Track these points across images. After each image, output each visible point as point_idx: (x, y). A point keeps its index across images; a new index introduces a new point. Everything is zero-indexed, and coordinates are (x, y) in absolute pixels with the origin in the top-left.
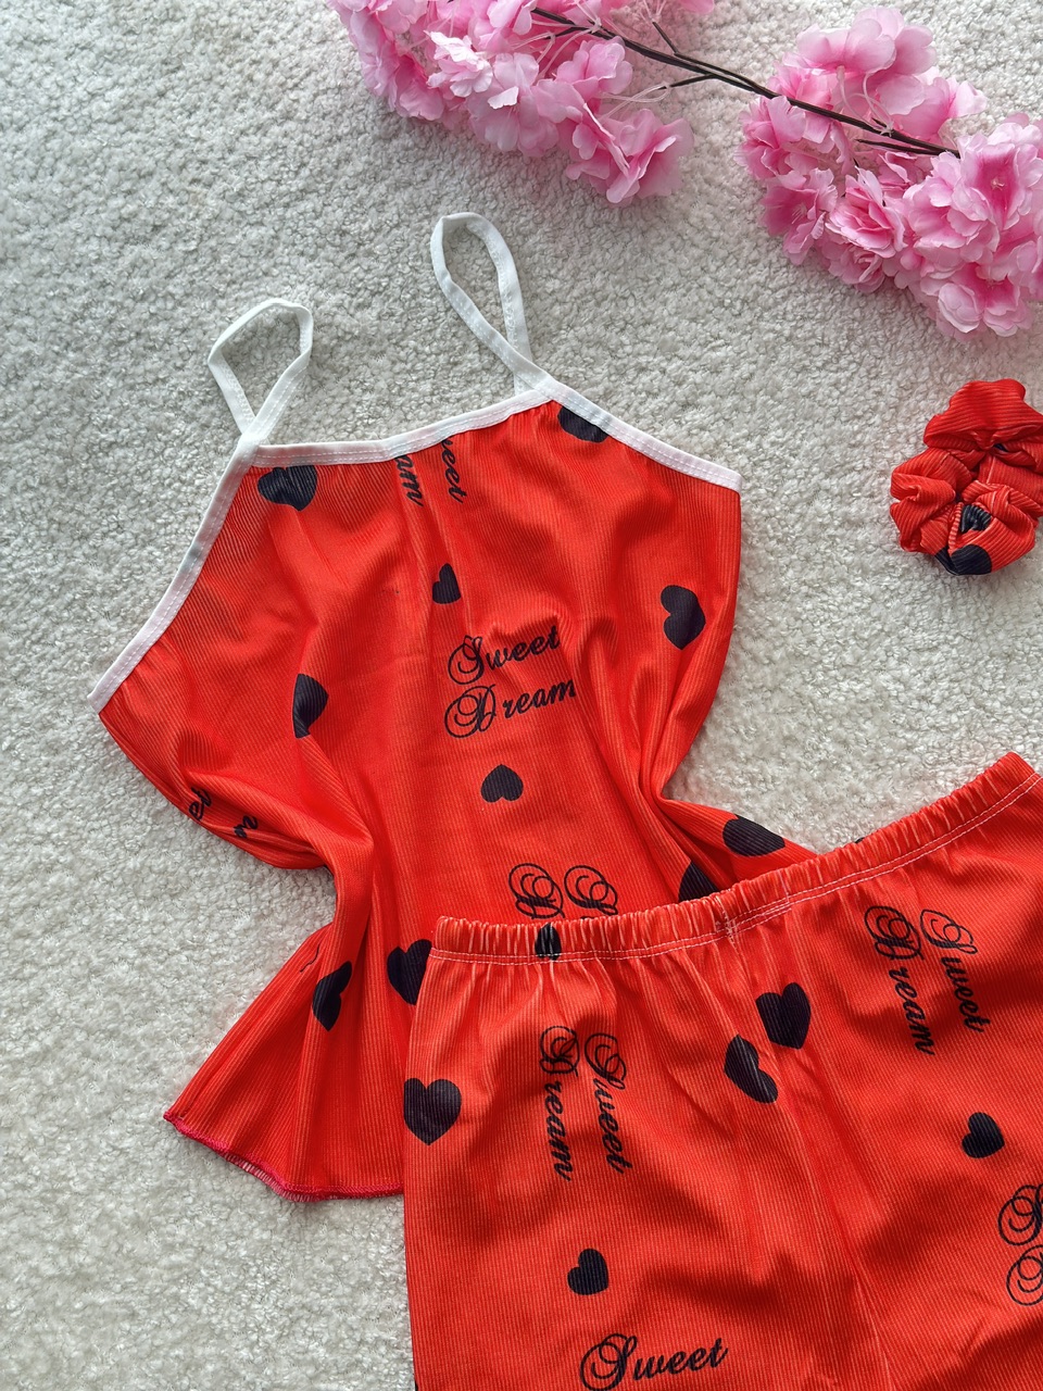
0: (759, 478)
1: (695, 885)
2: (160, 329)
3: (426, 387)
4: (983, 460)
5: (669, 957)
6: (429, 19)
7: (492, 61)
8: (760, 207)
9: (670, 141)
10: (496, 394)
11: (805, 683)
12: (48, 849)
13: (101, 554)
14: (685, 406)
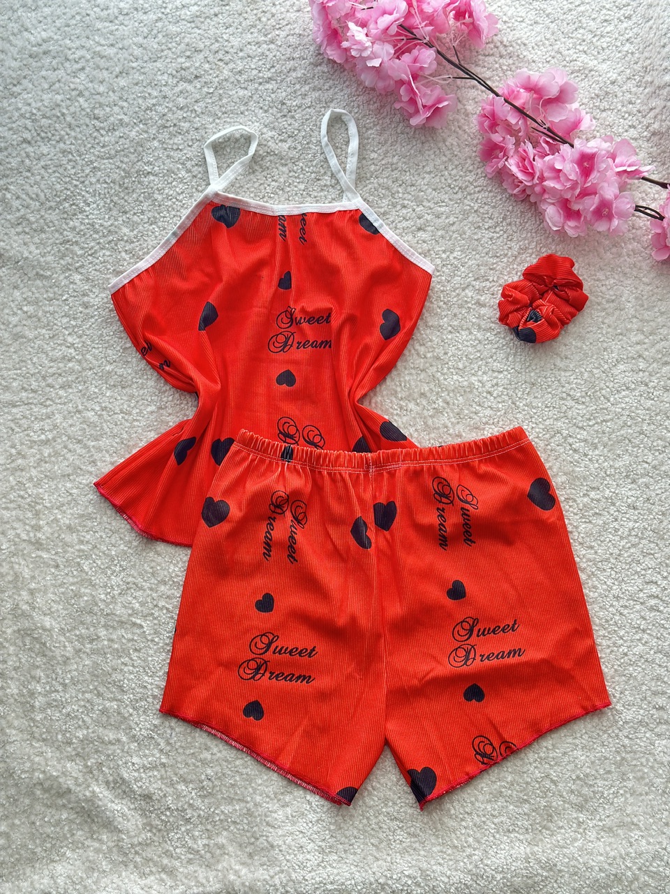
0: (443, 272)
1: (361, 447)
2: (186, 125)
3: (302, 186)
4: (547, 291)
5: (340, 474)
6: (351, 15)
7: (373, 43)
8: (480, 147)
9: (446, 103)
10: (334, 199)
11: (438, 371)
12: (72, 351)
13: (131, 222)
14: (419, 229)
